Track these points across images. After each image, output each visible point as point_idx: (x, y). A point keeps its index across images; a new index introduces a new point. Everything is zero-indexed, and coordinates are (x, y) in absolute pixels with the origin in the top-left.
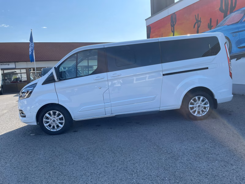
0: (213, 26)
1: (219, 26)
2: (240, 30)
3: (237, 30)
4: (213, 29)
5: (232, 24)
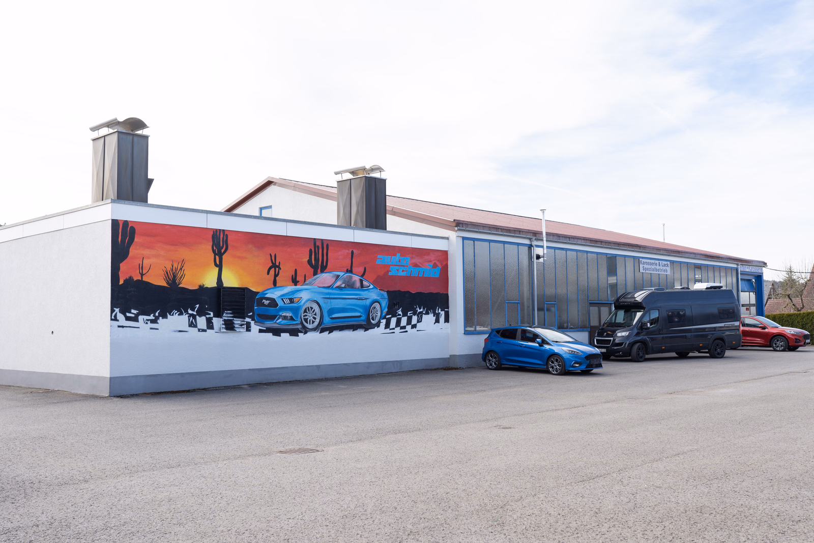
0: (298, 282)
1: (307, 285)
2: (331, 296)
3: (328, 296)
4: (299, 285)
5: (324, 287)
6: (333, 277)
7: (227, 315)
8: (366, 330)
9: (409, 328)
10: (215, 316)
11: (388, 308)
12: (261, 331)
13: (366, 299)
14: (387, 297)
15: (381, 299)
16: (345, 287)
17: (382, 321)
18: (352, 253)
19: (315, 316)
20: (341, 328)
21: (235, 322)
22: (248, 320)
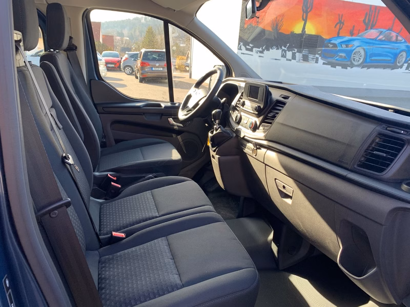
0: (354, 34)
1: (359, 36)
4: (354, 36)
5: (370, 39)
6: (378, 32)
7: (305, 52)
8: (392, 69)
10: (297, 52)
12: (324, 64)
13: (397, 49)
16: (384, 40)
17: (405, 64)
19: (360, 57)
20: (376, 67)
21: (310, 57)
22: (317, 56)
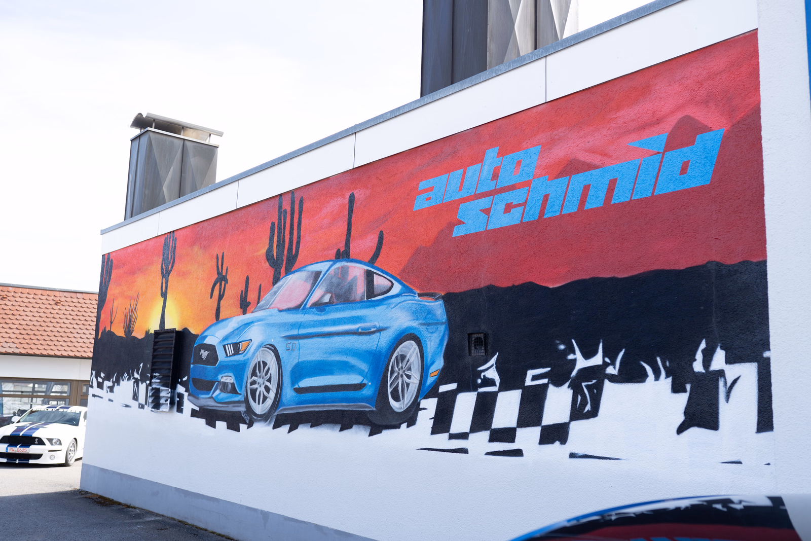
0: (249, 304)
2: (302, 331)
4: (249, 312)
5: (289, 310)
7: (155, 381)
8: (375, 430)
9: (528, 437)
11: (449, 355)
12: (193, 413)
13: (380, 330)
14: (444, 318)
15: (423, 328)
16: (330, 303)
17: (424, 403)
18: (352, 200)
19: (268, 384)
20: (316, 419)
21: (162, 394)
22: (180, 389)
